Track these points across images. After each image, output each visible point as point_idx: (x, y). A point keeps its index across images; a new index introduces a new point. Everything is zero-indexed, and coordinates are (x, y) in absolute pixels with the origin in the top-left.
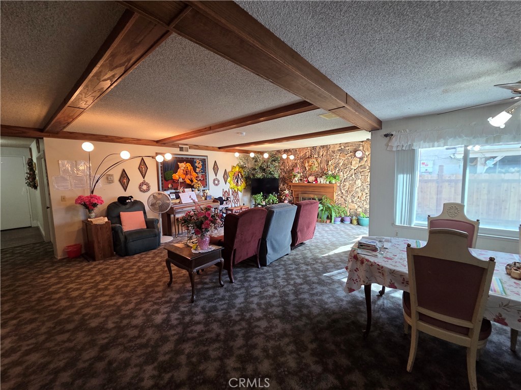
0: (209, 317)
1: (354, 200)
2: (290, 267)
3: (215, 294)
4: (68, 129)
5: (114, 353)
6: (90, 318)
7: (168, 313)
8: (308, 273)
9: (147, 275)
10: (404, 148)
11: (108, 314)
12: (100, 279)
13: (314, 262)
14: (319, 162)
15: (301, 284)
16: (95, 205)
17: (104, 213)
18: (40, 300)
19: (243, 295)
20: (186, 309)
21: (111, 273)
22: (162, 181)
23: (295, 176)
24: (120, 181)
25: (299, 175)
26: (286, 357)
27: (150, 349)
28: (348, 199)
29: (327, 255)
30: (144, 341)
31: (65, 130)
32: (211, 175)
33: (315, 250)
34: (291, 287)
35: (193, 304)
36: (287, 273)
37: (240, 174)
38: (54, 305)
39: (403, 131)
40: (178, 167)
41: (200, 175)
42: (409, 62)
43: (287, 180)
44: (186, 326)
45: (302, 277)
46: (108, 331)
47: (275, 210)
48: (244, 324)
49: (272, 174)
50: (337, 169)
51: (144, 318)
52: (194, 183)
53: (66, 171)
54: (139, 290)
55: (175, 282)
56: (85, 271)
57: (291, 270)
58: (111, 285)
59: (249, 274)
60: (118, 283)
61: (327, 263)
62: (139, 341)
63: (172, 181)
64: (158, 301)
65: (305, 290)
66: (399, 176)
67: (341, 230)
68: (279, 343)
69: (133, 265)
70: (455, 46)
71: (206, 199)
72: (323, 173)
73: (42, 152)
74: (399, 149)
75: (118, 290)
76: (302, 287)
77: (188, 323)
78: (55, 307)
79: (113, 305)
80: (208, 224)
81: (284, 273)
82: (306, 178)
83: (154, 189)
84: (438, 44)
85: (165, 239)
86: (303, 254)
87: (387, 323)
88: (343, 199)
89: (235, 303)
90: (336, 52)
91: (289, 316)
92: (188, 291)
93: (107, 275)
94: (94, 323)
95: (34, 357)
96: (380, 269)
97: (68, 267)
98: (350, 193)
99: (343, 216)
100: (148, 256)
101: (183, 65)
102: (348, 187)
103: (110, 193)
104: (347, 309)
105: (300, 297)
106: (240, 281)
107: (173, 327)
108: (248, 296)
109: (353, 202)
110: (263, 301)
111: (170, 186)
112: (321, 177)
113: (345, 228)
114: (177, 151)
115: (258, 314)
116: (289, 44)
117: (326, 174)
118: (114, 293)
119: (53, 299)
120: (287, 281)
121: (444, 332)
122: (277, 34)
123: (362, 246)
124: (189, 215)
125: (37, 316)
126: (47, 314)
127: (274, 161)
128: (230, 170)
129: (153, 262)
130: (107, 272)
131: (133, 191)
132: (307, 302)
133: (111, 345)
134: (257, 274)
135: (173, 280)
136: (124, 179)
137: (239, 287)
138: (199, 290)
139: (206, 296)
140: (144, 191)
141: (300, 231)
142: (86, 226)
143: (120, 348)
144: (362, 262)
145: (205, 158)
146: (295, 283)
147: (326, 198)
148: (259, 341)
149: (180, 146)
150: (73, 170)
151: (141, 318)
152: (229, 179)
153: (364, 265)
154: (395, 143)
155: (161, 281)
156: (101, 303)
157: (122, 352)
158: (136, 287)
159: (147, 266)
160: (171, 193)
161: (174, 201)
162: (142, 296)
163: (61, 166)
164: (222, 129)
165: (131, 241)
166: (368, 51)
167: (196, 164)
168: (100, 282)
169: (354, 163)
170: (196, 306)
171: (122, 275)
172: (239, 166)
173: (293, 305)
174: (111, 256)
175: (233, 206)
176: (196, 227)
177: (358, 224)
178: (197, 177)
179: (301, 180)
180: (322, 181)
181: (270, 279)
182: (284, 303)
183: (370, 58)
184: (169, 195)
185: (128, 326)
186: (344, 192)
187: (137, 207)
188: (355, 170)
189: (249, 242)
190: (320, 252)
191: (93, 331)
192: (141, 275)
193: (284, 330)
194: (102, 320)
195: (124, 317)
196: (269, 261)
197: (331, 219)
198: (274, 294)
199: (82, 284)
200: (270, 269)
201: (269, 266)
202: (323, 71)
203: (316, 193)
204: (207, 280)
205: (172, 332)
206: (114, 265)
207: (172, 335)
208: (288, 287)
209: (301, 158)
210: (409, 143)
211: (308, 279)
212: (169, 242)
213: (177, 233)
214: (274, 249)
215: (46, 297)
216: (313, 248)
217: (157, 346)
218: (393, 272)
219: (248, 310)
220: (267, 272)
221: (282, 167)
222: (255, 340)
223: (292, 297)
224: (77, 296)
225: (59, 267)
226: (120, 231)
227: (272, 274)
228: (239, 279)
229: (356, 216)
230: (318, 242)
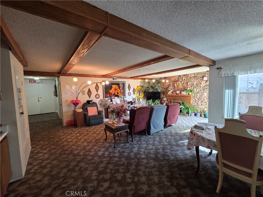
0: (121, 155)
1: (202, 104)
2: (162, 137)
3: (125, 146)
4: (68, 72)
5: (82, 164)
6: (74, 150)
7: (104, 151)
8: (171, 140)
9: (97, 135)
10: (229, 75)
11: (81, 149)
12: (79, 135)
13: (176, 135)
14: (182, 83)
15: (167, 145)
16: (78, 104)
17: (81, 108)
18: (57, 141)
19: (137, 147)
20: (112, 151)
21: (83, 133)
22: (105, 93)
23: (169, 91)
24: (88, 93)
25: (171, 90)
26: (154, 177)
27: (96, 165)
28: (199, 103)
29: (183, 132)
30: (94, 161)
31: (67, 73)
32: (127, 91)
33: (177, 129)
34: (161, 146)
35: (115, 149)
36: (161, 139)
37: (141, 90)
38: (62, 144)
39: (228, 66)
40: (112, 87)
41: (122, 91)
42: (219, 32)
43: (165, 93)
44: (111, 158)
45: (168, 142)
46: (80, 156)
47: (155, 108)
48: (136, 160)
49: (157, 90)
50: (193, 87)
51: (95, 152)
52: (119, 94)
53: (67, 89)
54: (93, 141)
55: (108, 139)
56: (74, 131)
57: (162, 138)
58: (83, 138)
59: (142, 138)
60: (85, 137)
61: (183, 136)
62: (92, 161)
63: (109, 93)
64: (100, 146)
65: (168, 148)
66: (226, 91)
67: (194, 120)
68: (151, 170)
69: (92, 130)
70: (244, 22)
71: (124, 102)
72: (185, 89)
73: (59, 82)
74: (226, 75)
75: (85, 140)
76: (167, 146)
77: (112, 156)
78: (62, 145)
79: (83, 146)
80: (122, 113)
81: (159, 139)
82: (175, 91)
83: (101, 97)
84: (233, 23)
85: (106, 120)
86: (170, 131)
87: (210, 169)
88: (196, 103)
89: (133, 150)
90: (178, 33)
91: (158, 159)
92: (113, 143)
93: (81, 134)
94: (76, 152)
95: (55, 162)
96: (203, 138)
97: (68, 129)
98: (200, 100)
99: (196, 112)
100: (98, 127)
101: (110, 45)
102: (199, 96)
103: (83, 99)
104: (189, 159)
105: (165, 151)
106: (137, 141)
107: (105, 157)
108: (139, 148)
109: (202, 105)
110: (146, 151)
111: (108, 96)
112: (184, 91)
113: (196, 119)
114: (111, 80)
115: (143, 156)
116: (154, 32)
117: (186, 90)
118: (84, 141)
119: (62, 141)
120: (160, 143)
121: (237, 174)
122: (147, 29)
123: (196, 127)
124: (114, 109)
125: (56, 147)
126: (60, 147)
127: (158, 83)
128: (136, 88)
129: (100, 130)
130: (81, 132)
131: (93, 98)
132: (168, 154)
133: (81, 161)
134: (146, 138)
135: (107, 138)
136: (89, 92)
137: (136, 143)
138: (118, 143)
139: (121, 146)
140: (97, 98)
141: (169, 119)
142: (74, 112)
143: (85, 163)
144: (195, 135)
145: (124, 82)
146: (164, 144)
147: (186, 102)
148: (142, 168)
149: (113, 77)
150: (70, 89)
151: (93, 152)
152: (136, 93)
153: (195, 136)
154: (223, 73)
155: (102, 138)
156: (79, 145)
157: (85, 164)
158: (92, 139)
159: (97, 131)
160: (108, 99)
161: (110, 103)
162: (94, 143)
163: (66, 87)
164: (130, 69)
165: (91, 120)
166: (194, 30)
167: (120, 86)
168: (79, 136)
169: (202, 83)
170: (116, 150)
171: (87, 134)
172: (140, 86)
173: (161, 154)
174: (83, 126)
175: (138, 106)
176: (116, 114)
177: (205, 117)
178: (120, 92)
179: (172, 93)
180: (184, 93)
181: (151, 141)
182: (157, 153)
183: (196, 33)
184: (108, 100)
185: (88, 155)
186: (197, 99)
187: (94, 105)
188: (203, 87)
189: (142, 123)
190: (179, 130)
191: (75, 155)
192: (95, 135)
193: (155, 165)
194: (79, 151)
195: (86, 151)
196: (152, 133)
197: (189, 114)
198: (152, 148)
199: (72, 136)
200: (152, 137)
201: (152, 135)
202: (173, 41)
203: (181, 100)
204: (122, 139)
205: (105, 159)
206: (85, 130)
207: (105, 160)
208: (160, 146)
209: (172, 82)
210: (232, 72)
211: (171, 143)
212: (107, 121)
213: (111, 117)
214: (154, 127)
215: (59, 140)
216: (176, 128)
217: (98, 164)
218: (209, 141)
219: (139, 154)
220: (151, 138)
221: (163, 86)
222: (140, 167)
223: (161, 151)
224: (70, 141)
225: (64, 129)
226: (87, 115)
227: (152, 139)
228: (136, 140)
229: (204, 113)
230: (179, 125)
